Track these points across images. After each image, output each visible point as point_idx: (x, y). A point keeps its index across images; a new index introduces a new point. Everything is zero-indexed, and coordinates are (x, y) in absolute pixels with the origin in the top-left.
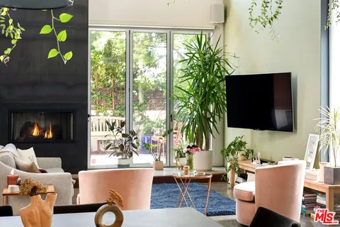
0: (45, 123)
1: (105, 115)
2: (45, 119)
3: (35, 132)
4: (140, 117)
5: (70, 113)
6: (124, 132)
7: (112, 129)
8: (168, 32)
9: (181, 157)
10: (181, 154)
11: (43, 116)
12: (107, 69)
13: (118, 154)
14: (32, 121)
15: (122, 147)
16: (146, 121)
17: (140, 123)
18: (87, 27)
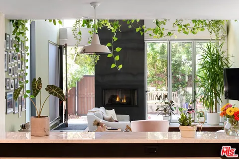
0: (122, 96)
1: (161, 90)
2: (122, 94)
3: (118, 100)
4: (183, 92)
5: (135, 90)
6: (166, 101)
7: (159, 99)
8: (192, 41)
9: (201, 116)
10: (201, 115)
11: (120, 92)
12: (162, 62)
13: (163, 114)
14: (114, 94)
15: (165, 110)
16: (187, 94)
17: (183, 96)
18: (144, 40)
